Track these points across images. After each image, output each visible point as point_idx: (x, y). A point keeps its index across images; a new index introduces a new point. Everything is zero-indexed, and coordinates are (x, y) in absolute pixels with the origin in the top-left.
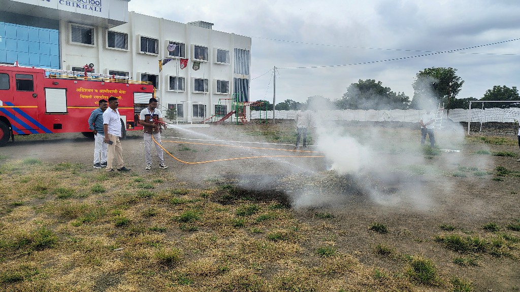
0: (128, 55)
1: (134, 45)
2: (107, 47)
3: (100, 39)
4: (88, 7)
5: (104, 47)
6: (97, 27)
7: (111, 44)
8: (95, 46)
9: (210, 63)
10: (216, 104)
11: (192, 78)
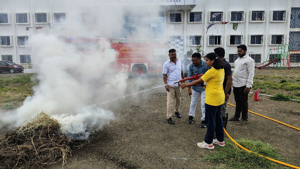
0: (202, 25)
1: (206, 18)
2: (189, 22)
3: (185, 18)
4: (173, 1)
6: (184, 11)
7: (192, 20)
8: (182, 22)
9: (266, 22)
10: (270, 53)
11: (249, 35)
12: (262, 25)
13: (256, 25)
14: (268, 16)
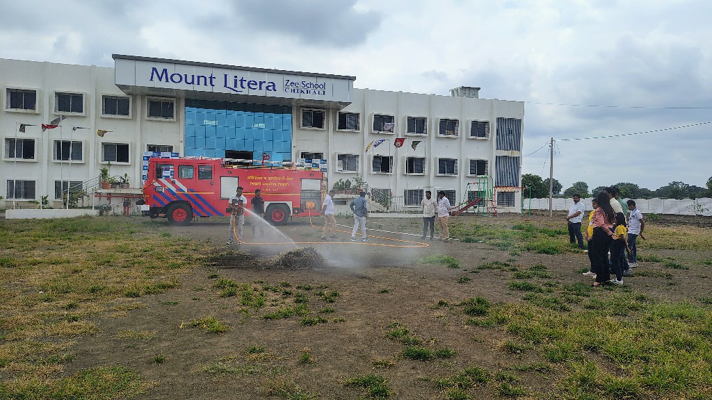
0: (360, 136)
1: (366, 124)
2: (337, 129)
3: (330, 122)
4: (312, 91)
5: (334, 129)
6: (328, 109)
7: (342, 125)
8: (325, 128)
9: (461, 138)
10: (468, 190)
11: (436, 158)
12: (456, 142)
13: (446, 143)
14: (464, 129)
